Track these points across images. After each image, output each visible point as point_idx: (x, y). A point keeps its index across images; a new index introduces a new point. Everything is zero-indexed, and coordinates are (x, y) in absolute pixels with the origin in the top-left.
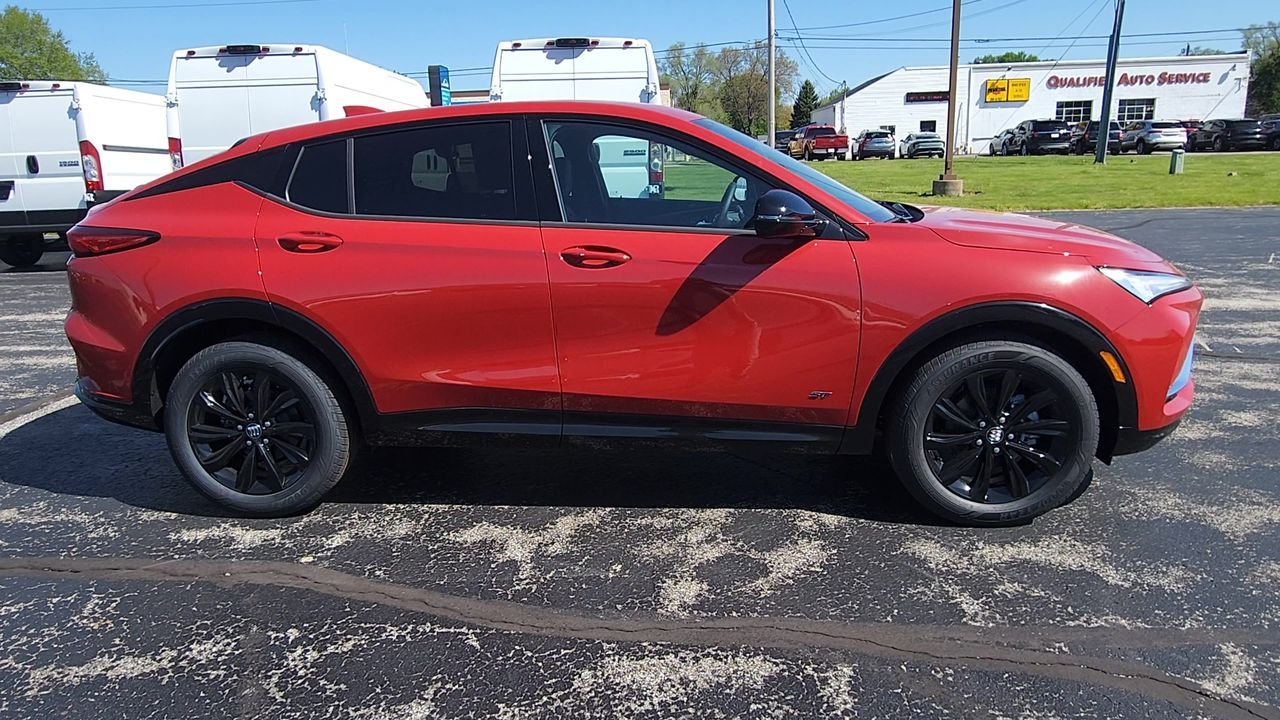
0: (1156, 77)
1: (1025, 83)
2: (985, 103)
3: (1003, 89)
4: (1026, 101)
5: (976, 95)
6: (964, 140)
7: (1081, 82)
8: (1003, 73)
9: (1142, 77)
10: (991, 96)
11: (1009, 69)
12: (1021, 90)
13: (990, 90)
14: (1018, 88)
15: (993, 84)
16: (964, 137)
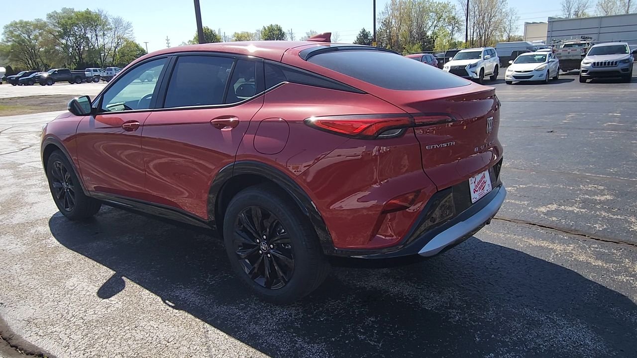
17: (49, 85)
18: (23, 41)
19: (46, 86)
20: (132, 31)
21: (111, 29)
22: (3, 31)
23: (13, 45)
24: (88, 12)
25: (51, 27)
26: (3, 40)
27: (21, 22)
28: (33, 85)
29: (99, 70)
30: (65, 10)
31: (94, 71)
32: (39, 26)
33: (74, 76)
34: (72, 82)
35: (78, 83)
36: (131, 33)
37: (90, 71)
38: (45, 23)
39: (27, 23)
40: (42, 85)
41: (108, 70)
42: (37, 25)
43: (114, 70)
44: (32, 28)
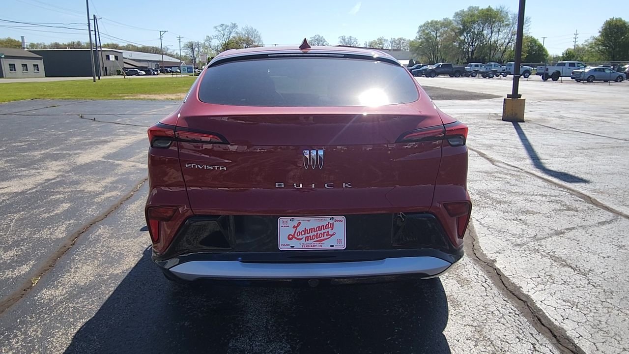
17: (431, 77)
18: (430, 38)
19: (430, 78)
20: (528, 26)
21: (509, 25)
22: (418, 30)
23: (422, 42)
24: (489, 10)
25: (455, 24)
26: (417, 37)
27: (432, 22)
28: (421, 76)
29: (480, 65)
30: (471, 9)
31: (476, 66)
32: (446, 24)
33: (454, 70)
34: (452, 75)
35: (456, 77)
36: (528, 28)
37: (471, 66)
38: (451, 21)
39: (436, 22)
40: (427, 77)
41: (488, 65)
42: (443, 23)
43: (493, 66)
44: (439, 26)
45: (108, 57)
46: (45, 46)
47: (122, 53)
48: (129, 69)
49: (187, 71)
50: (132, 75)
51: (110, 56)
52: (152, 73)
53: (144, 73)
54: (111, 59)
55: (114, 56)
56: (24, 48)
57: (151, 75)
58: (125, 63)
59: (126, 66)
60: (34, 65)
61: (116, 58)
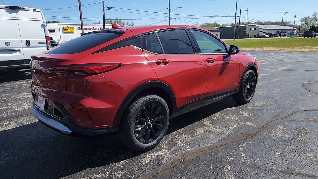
0: (100, 28)
1: (73, 28)
2: (64, 33)
3: (68, 30)
4: (74, 33)
5: (61, 31)
6: (60, 42)
7: (85, 29)
8: (67, 26)
9: (97, 28)
10: (65, 31)
11: (68, 25)
12: (72, 30)
13: (65, 30)
14: (71, 29)
15: (65, 28)
16: (60, 41)
45: (251, 29)
46: (228, 25)
47: (259, 26)
48: (261, 35)
49: (290, 35)
50: (262, 38)
51: (252, 28)
52: (273, 36)
53: (268, 36)
54: (252, 30)
55: (254, 28)
56: (215, 27)
57: (272, 37)
58: (259, 31)
59: (260, 33)
60: (217, 34)
61: (255, 29)
